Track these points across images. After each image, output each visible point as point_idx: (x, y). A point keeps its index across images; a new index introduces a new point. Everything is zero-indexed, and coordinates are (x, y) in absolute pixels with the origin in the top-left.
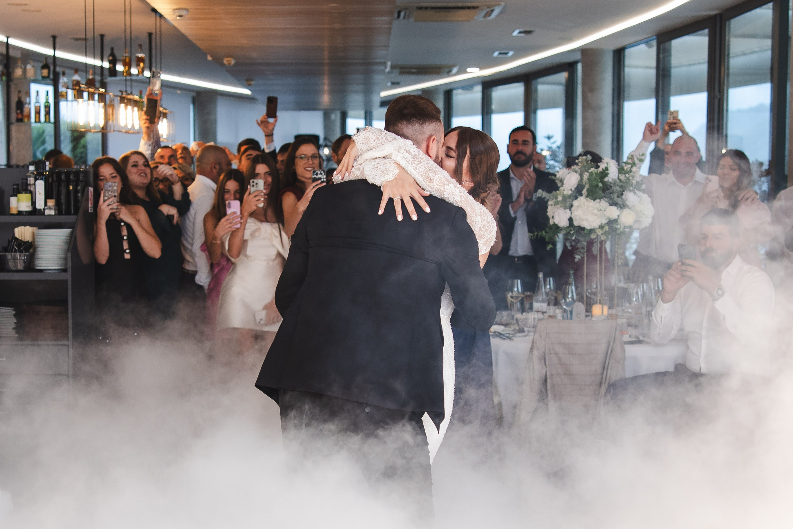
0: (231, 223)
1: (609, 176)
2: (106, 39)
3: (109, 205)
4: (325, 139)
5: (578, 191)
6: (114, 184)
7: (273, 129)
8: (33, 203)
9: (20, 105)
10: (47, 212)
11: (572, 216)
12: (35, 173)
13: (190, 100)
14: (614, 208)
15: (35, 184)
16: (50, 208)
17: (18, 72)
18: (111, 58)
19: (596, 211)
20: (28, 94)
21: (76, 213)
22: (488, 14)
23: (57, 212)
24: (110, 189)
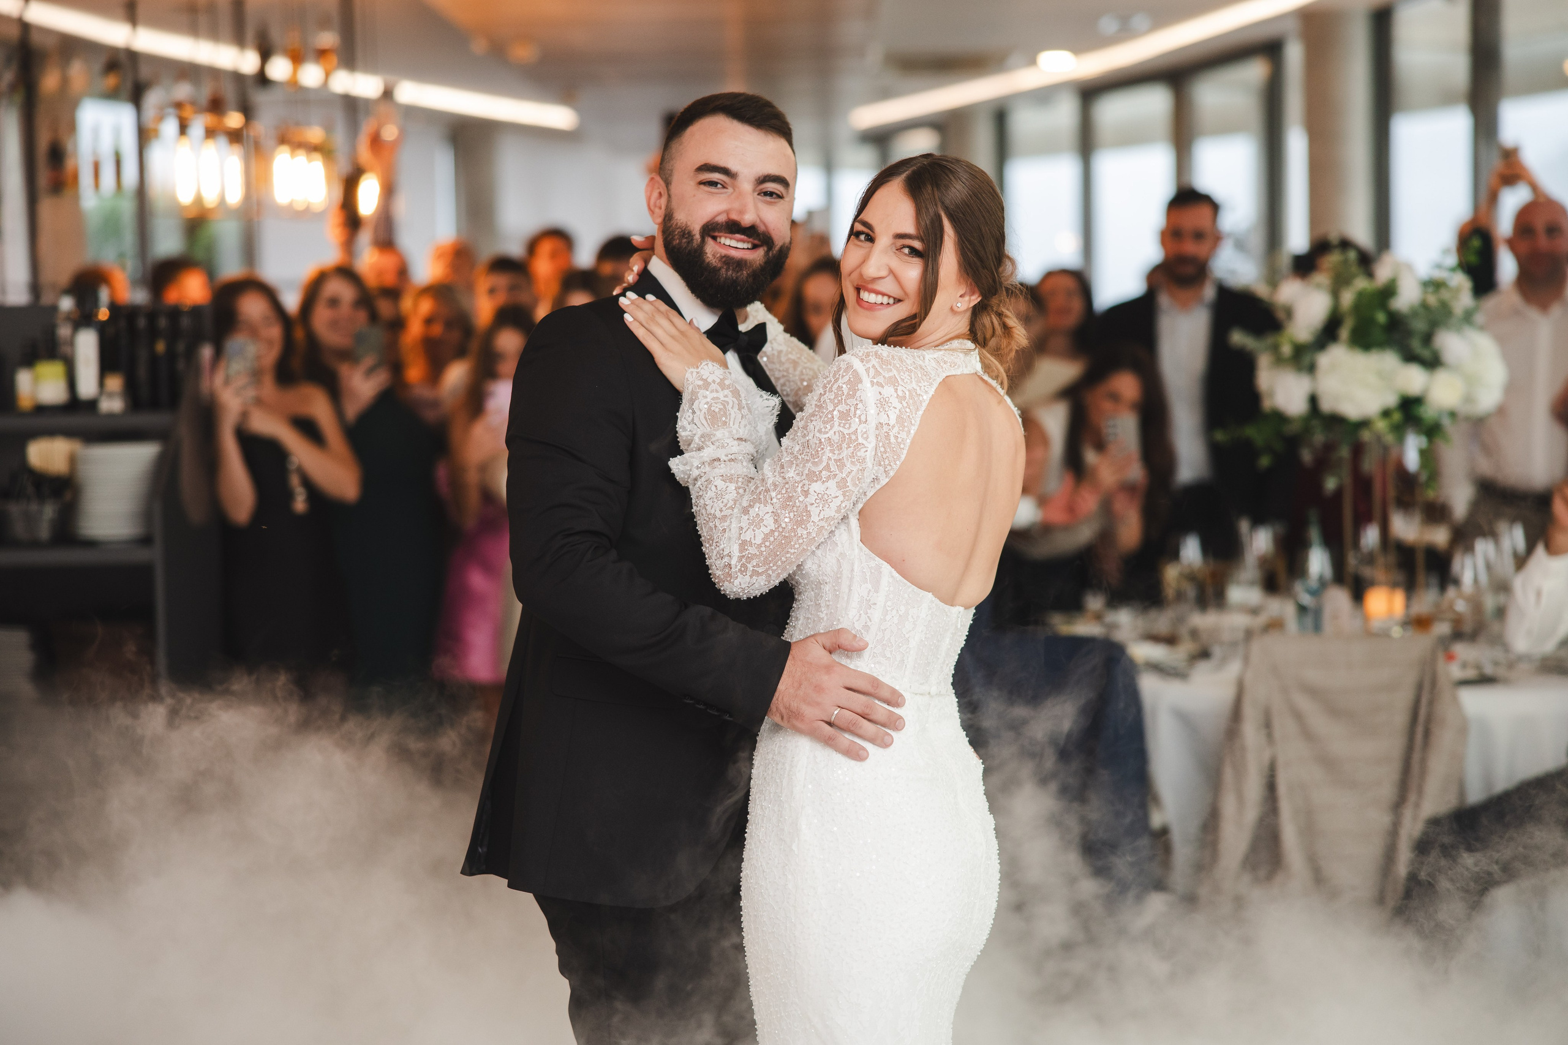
1: (1400, 296)
5: (1329, 333)
8: (72, 384)
9: (57, 155)
10: (105, 405)
11: (1317, 390)
14: (1415, 369)
15: (74, 341)
16: (111, 395)
17: (50, 81)
18: (260, 43)
19: (1372, 377)
21: (174, 403)
23: (127, 404)
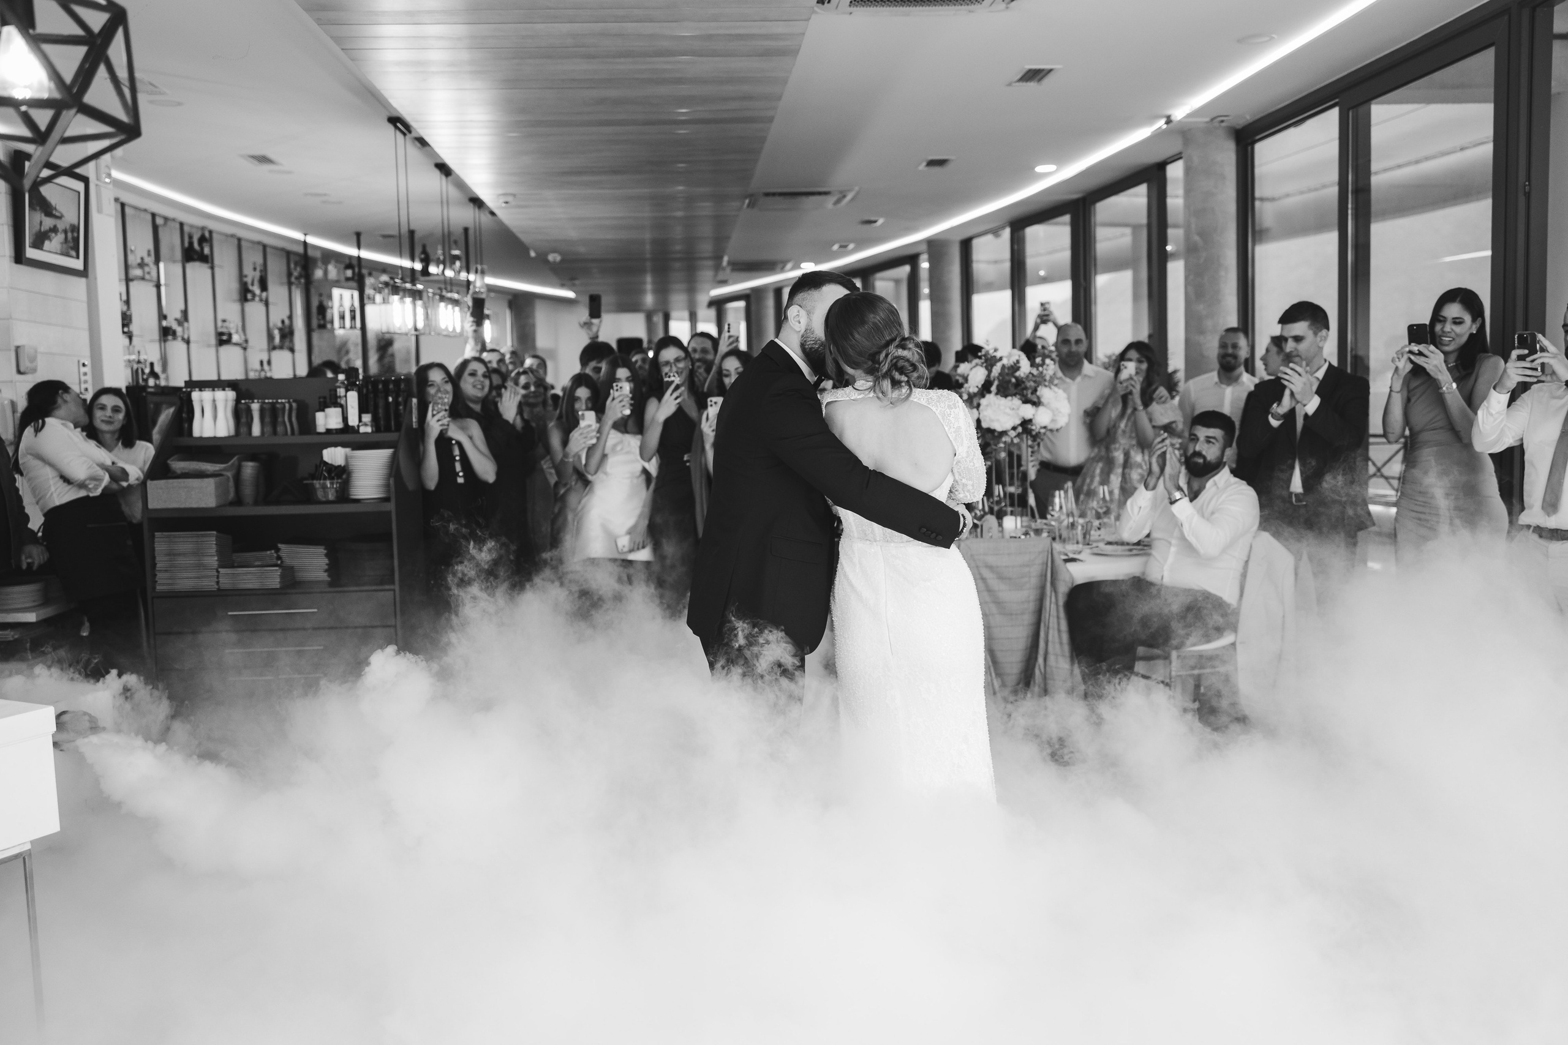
0: (586, 437)
1: (1022, 369)
2: (417, 236)
3: (438, 421)
4: (650, 342)
5: (986, 388)
6: (444, 396)
7: (598, 331)
8: (345, 419)
9: (322, 310)
10: (362, 430)
11: (981, 418)
12: (346, 382)
13: (506, 304)
14: (1029, 406)
15: (346, 396)
16: (366, 425)
17: (319, 273)
18: (423, 256)
19: (1008, 411)
20: (330, 297)
21: (398, 428)
22: (838, 201)
23: (374, 429)
24: (440, 401)
